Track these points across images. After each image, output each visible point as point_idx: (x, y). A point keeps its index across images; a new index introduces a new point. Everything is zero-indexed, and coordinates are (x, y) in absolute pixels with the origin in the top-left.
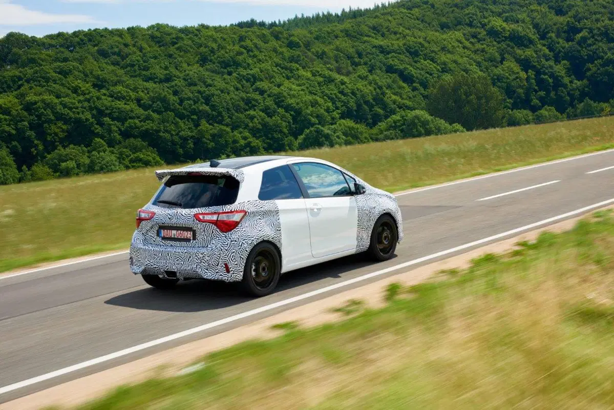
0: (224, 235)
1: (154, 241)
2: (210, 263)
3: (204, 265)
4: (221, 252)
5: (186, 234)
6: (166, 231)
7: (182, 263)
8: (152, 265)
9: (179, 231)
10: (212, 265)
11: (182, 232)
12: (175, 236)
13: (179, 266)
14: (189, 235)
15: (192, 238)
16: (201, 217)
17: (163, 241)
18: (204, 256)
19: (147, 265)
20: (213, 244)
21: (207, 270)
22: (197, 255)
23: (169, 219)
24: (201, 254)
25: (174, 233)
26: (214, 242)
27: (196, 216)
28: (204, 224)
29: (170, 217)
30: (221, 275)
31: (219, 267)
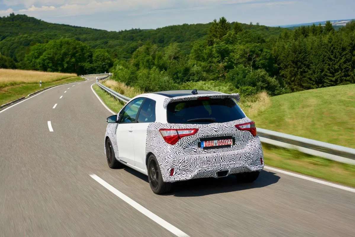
0: (255, 139)
1: (195, 152)
2: (254, 159)
3: (250, 161)
4: (259, 150)
5: (227, 141)
6: (208, 142)
7: (235, 162)
8: (205, 170)
9: (220, 140)
10: (255, 160)
11: (223, 140)
12: (216, 145)
13: (232, 166)
14: (230, 142)
15: (232, 144)
16: (241, 127)
17: (206, 150)
18: (250, 155)
19: (200, 171)
20: (251, 145)
21: (251, 165)
22: (245, 154)
23: (216, 131)
24: (248, 153)
25: (215, 143)
26: (251, 144)
27: (237, 126)
28: (244, 131)
29: (216, 130)
30: (259, 167)
31: (258, 161)
